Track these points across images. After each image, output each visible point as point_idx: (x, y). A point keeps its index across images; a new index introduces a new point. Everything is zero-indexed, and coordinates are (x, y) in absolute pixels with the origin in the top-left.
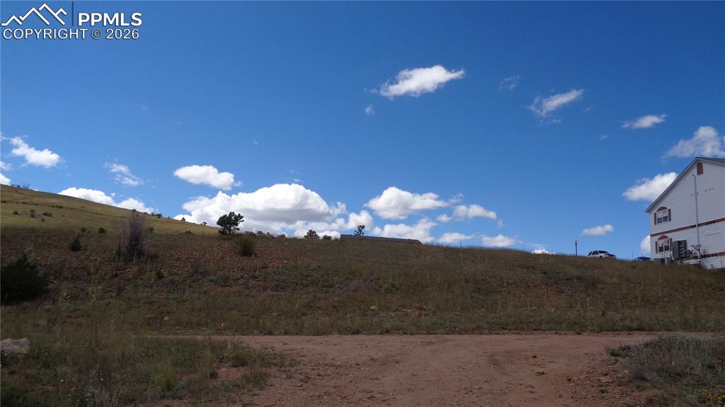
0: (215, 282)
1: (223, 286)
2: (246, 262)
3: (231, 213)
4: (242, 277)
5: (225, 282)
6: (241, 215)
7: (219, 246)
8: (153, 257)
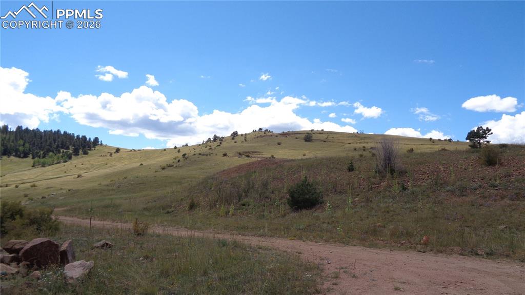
0: (453, 192)
1: (459, 196)
2: (489, 172)
3: (478, 128)
4: (480, 186)
5: (463, 191)
6: (489, 128)
7: (466, 158)
8: (402, 173)
